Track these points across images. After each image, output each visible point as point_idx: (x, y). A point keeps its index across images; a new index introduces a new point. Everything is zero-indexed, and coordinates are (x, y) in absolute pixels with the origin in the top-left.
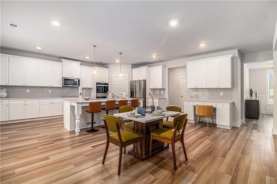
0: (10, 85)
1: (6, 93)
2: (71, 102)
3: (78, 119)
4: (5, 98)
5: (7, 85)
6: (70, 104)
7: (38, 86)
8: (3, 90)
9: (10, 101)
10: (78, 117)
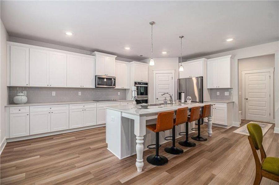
0: (31, 85)
1: (26, 97)
2: (122, 112)
3: (140, 144)
4: (25, 104)
5: (28, 86)
6: (121, 114)
7: (65, 86)
8: (22, 93)
9: (30, 108)
10: (140, 140)
